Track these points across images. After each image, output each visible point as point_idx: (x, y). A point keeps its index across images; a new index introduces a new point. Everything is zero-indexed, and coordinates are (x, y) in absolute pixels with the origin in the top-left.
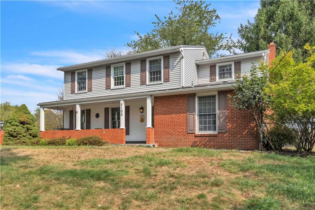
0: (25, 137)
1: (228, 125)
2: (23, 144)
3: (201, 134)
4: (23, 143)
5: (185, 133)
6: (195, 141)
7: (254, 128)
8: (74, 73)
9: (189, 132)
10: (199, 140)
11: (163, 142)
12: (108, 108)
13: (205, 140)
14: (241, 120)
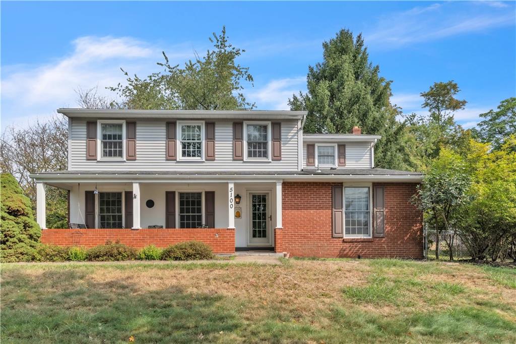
0: (22, 242)
1: (386, 228)
2: (21, 257)
3: (353, 239)
4: (19, 255)
5: (329, 236)
6: (342, 249)
7: (417, 232)
8: (95, 123)
9: (335, 235)
10: (349, 246)
11: (295, 249)
12: (174, 193)
13: (356, 247)
14: (402, 222)
